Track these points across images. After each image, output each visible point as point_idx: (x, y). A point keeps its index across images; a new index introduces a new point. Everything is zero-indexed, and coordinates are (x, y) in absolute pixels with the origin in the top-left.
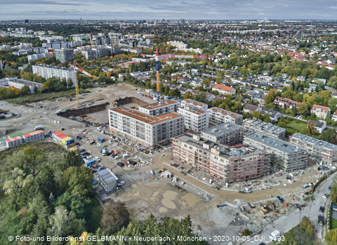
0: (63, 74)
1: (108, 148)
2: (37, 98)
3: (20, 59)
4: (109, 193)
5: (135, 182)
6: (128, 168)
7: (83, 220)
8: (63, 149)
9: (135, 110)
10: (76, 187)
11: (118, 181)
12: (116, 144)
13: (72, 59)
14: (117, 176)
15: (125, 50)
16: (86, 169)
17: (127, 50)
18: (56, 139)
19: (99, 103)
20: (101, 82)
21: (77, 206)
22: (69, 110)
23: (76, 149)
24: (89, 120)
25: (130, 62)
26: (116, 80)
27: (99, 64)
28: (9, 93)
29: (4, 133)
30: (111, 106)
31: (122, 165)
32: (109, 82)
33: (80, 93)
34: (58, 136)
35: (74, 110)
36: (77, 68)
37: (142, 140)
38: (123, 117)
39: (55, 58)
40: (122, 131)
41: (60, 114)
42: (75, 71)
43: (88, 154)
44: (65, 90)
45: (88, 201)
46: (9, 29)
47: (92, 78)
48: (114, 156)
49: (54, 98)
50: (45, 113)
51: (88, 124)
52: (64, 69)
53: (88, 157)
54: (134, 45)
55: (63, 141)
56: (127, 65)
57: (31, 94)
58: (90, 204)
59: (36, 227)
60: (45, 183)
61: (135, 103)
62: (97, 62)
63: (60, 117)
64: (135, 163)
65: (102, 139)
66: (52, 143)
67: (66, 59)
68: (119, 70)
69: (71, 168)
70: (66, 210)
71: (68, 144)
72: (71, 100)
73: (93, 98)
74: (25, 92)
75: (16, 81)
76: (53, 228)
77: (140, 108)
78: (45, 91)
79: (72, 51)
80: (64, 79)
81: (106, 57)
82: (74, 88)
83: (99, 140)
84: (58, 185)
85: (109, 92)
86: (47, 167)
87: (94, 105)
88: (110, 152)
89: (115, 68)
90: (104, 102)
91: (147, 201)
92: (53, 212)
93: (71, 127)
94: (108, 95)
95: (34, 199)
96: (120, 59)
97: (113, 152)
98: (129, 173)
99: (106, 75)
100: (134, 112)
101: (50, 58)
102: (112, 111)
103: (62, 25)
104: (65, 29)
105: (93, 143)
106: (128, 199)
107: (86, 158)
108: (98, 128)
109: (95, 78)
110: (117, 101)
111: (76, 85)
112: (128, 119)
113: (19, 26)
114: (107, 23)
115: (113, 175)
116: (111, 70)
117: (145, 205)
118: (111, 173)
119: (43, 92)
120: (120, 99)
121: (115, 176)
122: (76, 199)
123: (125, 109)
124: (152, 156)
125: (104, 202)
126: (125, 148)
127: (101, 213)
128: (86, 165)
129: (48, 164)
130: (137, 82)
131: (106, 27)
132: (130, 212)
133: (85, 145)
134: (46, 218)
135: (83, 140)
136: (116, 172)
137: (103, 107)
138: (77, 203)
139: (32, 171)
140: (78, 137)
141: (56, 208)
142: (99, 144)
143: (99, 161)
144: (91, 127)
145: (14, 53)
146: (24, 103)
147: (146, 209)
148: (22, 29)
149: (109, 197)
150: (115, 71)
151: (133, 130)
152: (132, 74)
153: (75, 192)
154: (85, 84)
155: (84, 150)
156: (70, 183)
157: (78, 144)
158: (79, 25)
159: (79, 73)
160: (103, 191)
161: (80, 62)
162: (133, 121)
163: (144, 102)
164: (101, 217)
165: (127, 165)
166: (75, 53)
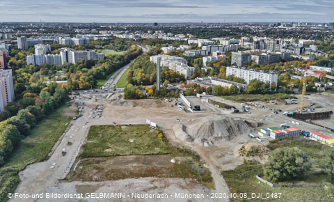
15: (294, 57)
18: (315, 138)
29: (257, 125)
49: (266, 100)
54: (301, 52)
72: (286, 104)
78: (252, 93)
81: (280, 63)
82: (277, 92)
152: (331, 84)
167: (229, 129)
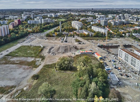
0: (102, 31)
1: (116, 65)
2: (92, 39)
3: (88, 23)
4: (114, 85)
5: (127, 85)
6: (124, 77)
7: (102, 92)
8: (98, 60)
9: (132, 51)
10: (101, 77)
11: (118, 81)
12: (120, 65)
13: (107, 25)
14: (119, 79)
15: (131, 22)
16: (106, 71)
17: (133, 23)
18: (96, 55)
19: (115, 45)
20: (118, 36)
21: (100, 85)
22: (102, 45)
23: (103, 61)
24: (110, 51)
25: (133, 28)
26: (125, 36)
27: (118, 28)
28: (83, 35)
29: (80, 49)
30: (120, 47)
31: (122, 75)
32: (122, 36)
33: (108, 39)
34: (97, 54)
35: (104, 46)
36: (108, 29)
37: (134, 67)
38: (125, 54)
39: (100, 24)
40: (124, 60)
41: (99, 46)
42: (107, 30)
43: (107, 65)
44: (102, 37)
45: (105, 85)
46: (86, 12)
47: (114, 34)
48: (118, 70)
49: (97, 39)
50: (94, 44)
51: (109, 53)
52: (103, 29)
53: (107, 66)
54: (137, 20)
55: (98, 57)
56: (131, 30)
57: (90, 37)
58: (105, 86)
59: (85, 86)
60: (90, 71)
61: (133, 48)
62: (117, 27)
63: (98, 47)
64: (128, 77)
65: (114, 61)
66: (94, 57)
67: (104, 24)
68: (127, 31)
69: (99, 69)
70: (96, 85)
71: (100, 59)
72: (104, 41)
73: (113, 42)
74: (88, 36)
75: (86, 31)
76: (90, 89)
77: (135, 51)
78: (95, 36)
79: (107, 21)
80: (102, 33)
81: (122, 25)
82: (106, 37)
83: (113, 61)
84: (94, 73)
85: (120, 41)
86: (91, 65)
87: (113, 45)
88: (117, 67)
89: (125, 30)
90: (118, 45)
91: (132, 97)
92: (91, 83)
93: (102, 52)
94: (120, 42)
95: (86, 76)
96: (128, 27)
97: (118, 68)
98: (125, 80)
99: (120, 33)
100: (132, 53)
101: (98, 24)
102: (121, 50)
103: (105, 10)
104: (106, 12)
105: (110, 61)
106: (123, 92)
107: (106, 66)
108: (113, 56)
109: (115, 33)
110: (123, 45)
111: (107, 35)
112: (128, 55)
113: (89, 11)
114: (125, 10)
115: (117, 78)
116: (123, 31)
117: (130, 98)
118: (116, 77)
119: (94, 36)
120: (125, 45)
121: (118, 79)
122: (100, 82)
123: (127, 50)
124: (138, 76)
125: (111, 88)
126: (124, 68)
127: (109, 92)
128: (106, 70)
129: (92, 64)
130: (135, 38)
131: (124, 12)
132: (122, 98)
133: (107, 61)
134: (89, 84)
135: (106, 59)
136: (118, 77)
137: (117, 47)
138: (100, 84)
139: (86, 65)
140: (104, 57)
141: (92, 82)
142: (112, 63)
143: (111, 70)
144: (110, 54)
145: (87, 21)
146: (87, 40)
147: (131, 100)
148: (90, 12)
149: (114, 87)
150: (125, 31)
151: (130, 61)
152: (133, 34)
153: (100, 79)
154: (111, 36)
155: (106, 63)
156: (98, 74)
157: (104, 60)
158: (112, 10)
159: (109, 31)
160: (111, 83)
161: (110, 26)
162: (130, 57)
163: (138, 49)
164: (109, 94)
165: (124, 76)
166: (108, 22)
167: (66, 49)
